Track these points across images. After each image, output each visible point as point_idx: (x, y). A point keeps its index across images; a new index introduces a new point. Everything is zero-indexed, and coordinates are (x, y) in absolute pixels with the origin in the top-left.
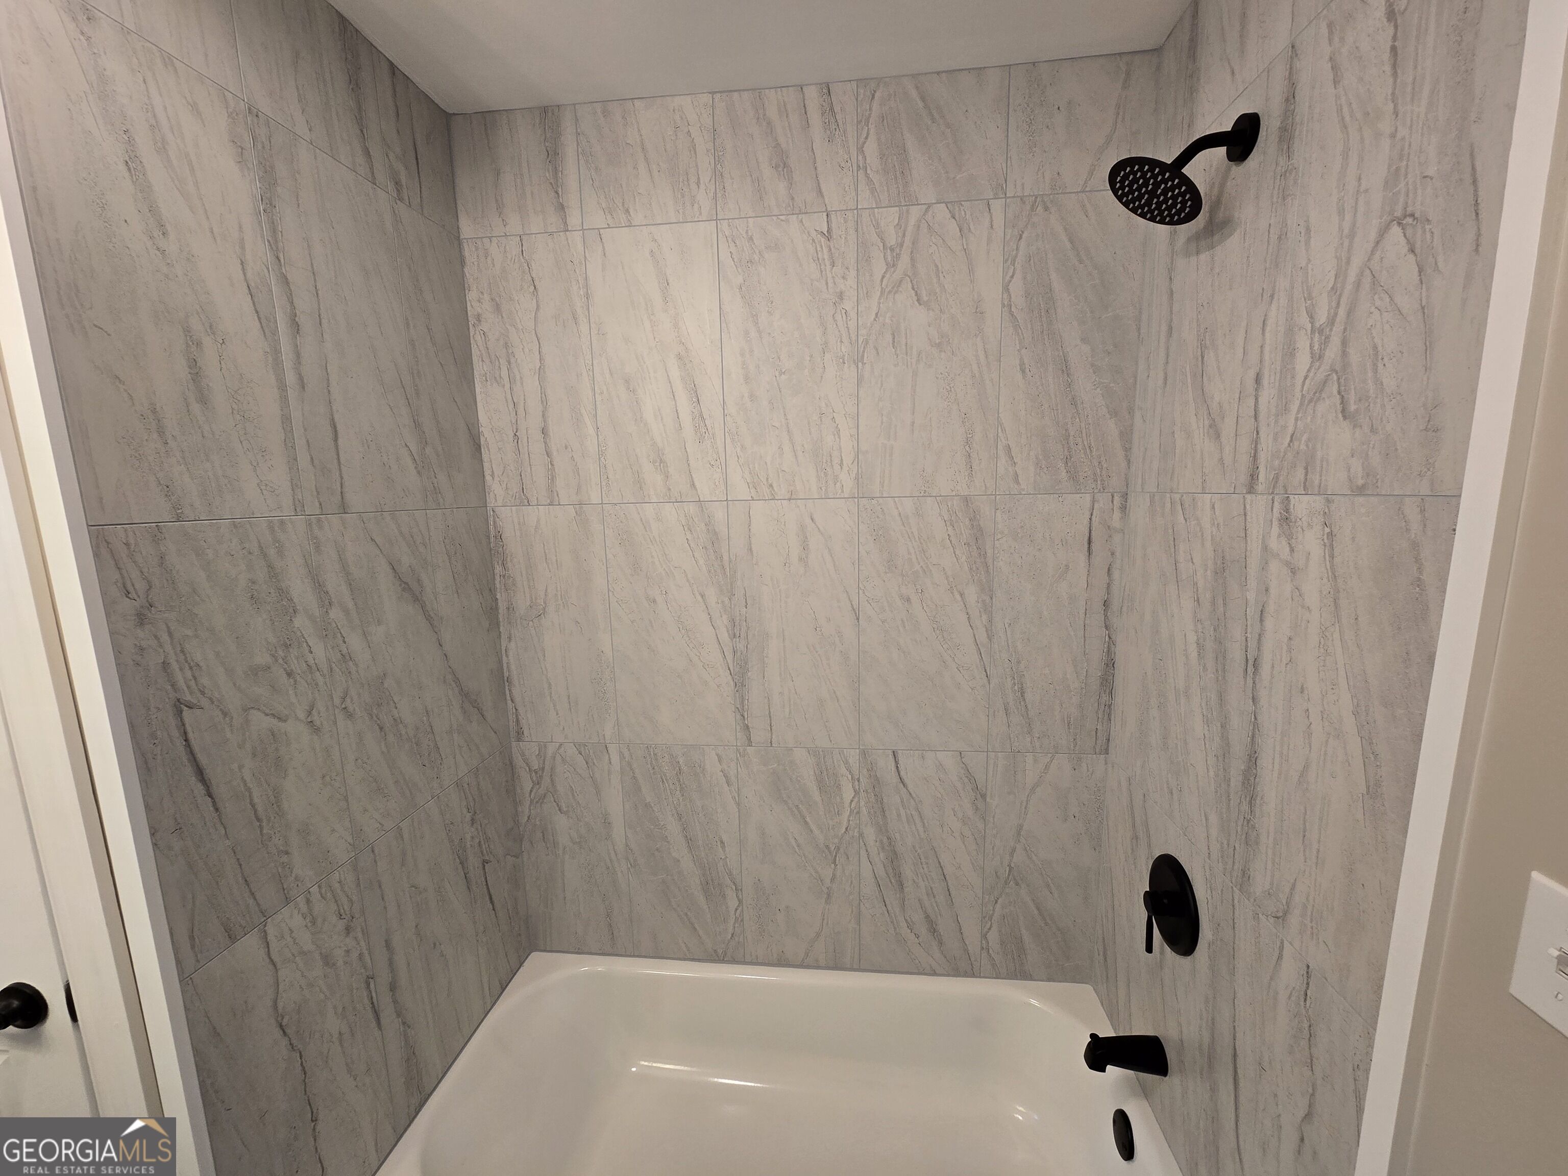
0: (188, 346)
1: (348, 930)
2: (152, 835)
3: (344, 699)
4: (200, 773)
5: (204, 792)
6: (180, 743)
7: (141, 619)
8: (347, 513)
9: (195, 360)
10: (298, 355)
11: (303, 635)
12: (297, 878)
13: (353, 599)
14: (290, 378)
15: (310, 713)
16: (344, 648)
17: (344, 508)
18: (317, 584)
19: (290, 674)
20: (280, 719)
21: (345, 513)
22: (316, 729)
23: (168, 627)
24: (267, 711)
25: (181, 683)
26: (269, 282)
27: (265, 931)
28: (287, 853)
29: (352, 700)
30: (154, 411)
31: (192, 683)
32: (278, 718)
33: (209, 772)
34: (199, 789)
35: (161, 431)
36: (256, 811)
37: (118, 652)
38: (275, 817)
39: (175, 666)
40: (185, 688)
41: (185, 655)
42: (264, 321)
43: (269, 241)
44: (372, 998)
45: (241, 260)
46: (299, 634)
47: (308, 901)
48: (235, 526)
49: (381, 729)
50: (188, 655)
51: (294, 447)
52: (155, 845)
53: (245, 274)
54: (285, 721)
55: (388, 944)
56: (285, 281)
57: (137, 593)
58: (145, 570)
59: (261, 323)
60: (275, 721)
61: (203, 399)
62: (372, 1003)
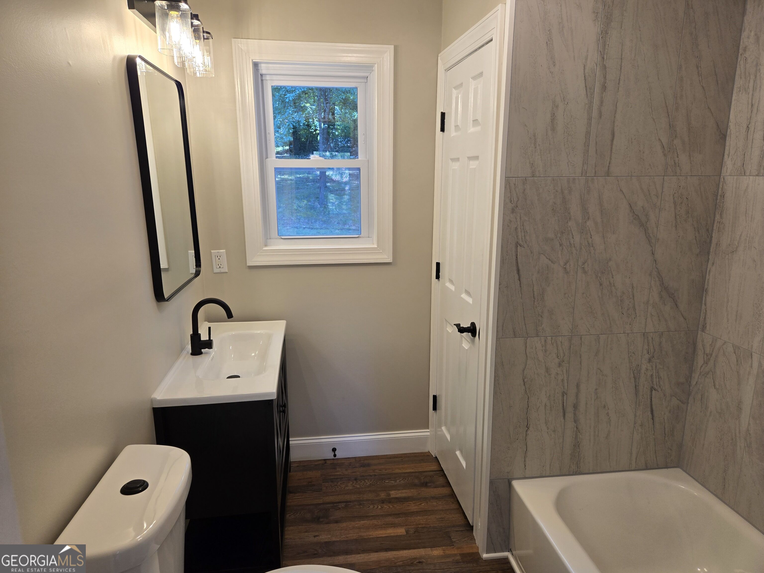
0: (553, 108)
1: (560, 365)
2: (500, 285)
3: (584, 264)
4: (518, 271)
5: (518, 278)
6: (514, 258)
7: (513, 211)
8: (610, 176)
9: (554, 113)
10: (602, 102)
11: (571, 230)
12: (543, 329)
13: (602, 218)
14: (595, 114)
15: (566, 264)
16: (590, 240)
17: (608, 174)
18: (584, 209)
19: (561, 245)
20: (552, 262)
21: (608, 176)
22: (566, 271)
23: (520, 216)
24: (548, 257)
25: (520, 237)
26: (596, 71)
27: (526, 341)
28: (542, 317)
29: (588, 265)
30: (535, 136)
31: (523, 238)
32: (552, 261)
33: (521, 272)
34: (517, 276)
35: (535, 144)
36: (534, 294)
37: (504, 221)
38: (540, 300)
39: (519, 229)
40: (521, 239)
41: (523, 227)
42: (588, 90)
43: (600, 51)
44: (564, 403)
45: (584, 65)
46: (569, 229)
47: (545, 341)
48: (553, 180)
49: (601, 285)
50: (524, 227)
51: (588, 146)
52: (499, 288)
53: (584, 72)
54: (554, 264)
55: (578, 386)
56: (604, 67)
57: (514, 202)
58: (518, 194)
59: (587, 91)
60: (550, 262)
61: (553, 129)
62: (563, 405)
